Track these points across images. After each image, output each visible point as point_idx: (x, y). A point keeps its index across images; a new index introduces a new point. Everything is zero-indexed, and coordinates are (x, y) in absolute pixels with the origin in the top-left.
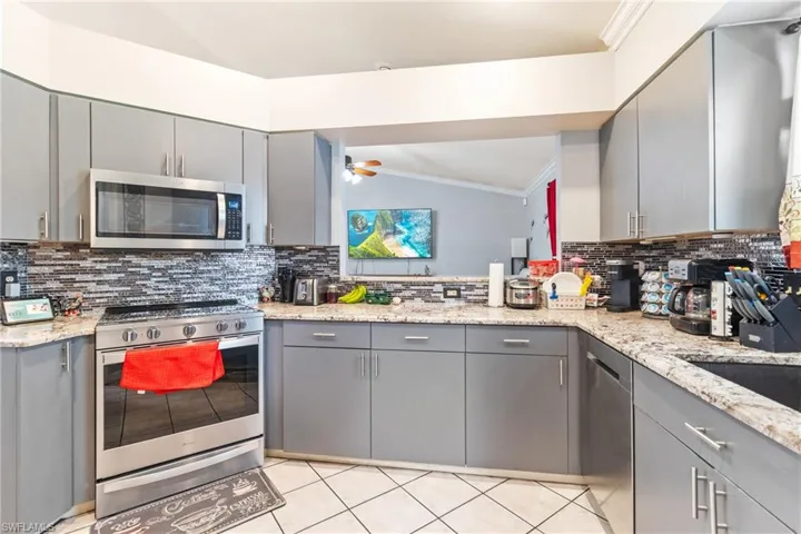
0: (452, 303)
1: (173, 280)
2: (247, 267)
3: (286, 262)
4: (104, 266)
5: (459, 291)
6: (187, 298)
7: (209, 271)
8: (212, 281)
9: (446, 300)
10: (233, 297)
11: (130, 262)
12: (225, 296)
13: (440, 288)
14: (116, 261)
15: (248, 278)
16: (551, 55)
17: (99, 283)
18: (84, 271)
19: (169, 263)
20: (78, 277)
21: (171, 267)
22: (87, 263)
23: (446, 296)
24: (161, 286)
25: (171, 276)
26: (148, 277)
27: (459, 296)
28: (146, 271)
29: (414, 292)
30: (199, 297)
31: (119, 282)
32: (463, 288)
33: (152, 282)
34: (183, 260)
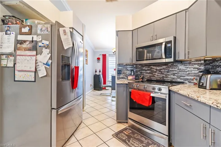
1: (162, 73)
2: (188, 69)
3: (209, 67)
4: (146, 69)
6: (166, 79)
7: (173, 71)
8: (174, 74)
10: (182, 81)
11: (152, 68)
12: (179, 80)
14: (149, 68)
15: (189, 74)
17: (146, 73)
18: (144, 70)
19: (161, 68)
20: (143, 71)
21: (162, 69)
22: (144, 68)
24: (159, 75)
25: (161, 72)
26: (156, 72)
28: (155, 70)
30: (169, 79)
31: (150, 73)
33: (156, 74)
34: (164, 67)
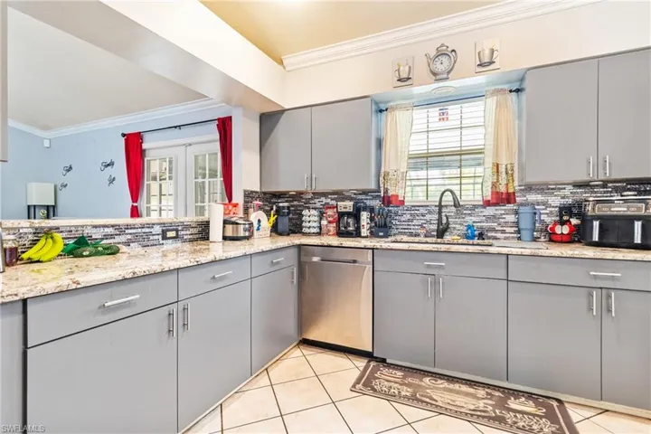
0: (169, 245)
5: (177, 231)
9: (164, 242)
13: (157, 229)
16: (263, 50)
23: (164, 238)
27: (176, 237)
29: (129, 237)
32: (180, 228)
